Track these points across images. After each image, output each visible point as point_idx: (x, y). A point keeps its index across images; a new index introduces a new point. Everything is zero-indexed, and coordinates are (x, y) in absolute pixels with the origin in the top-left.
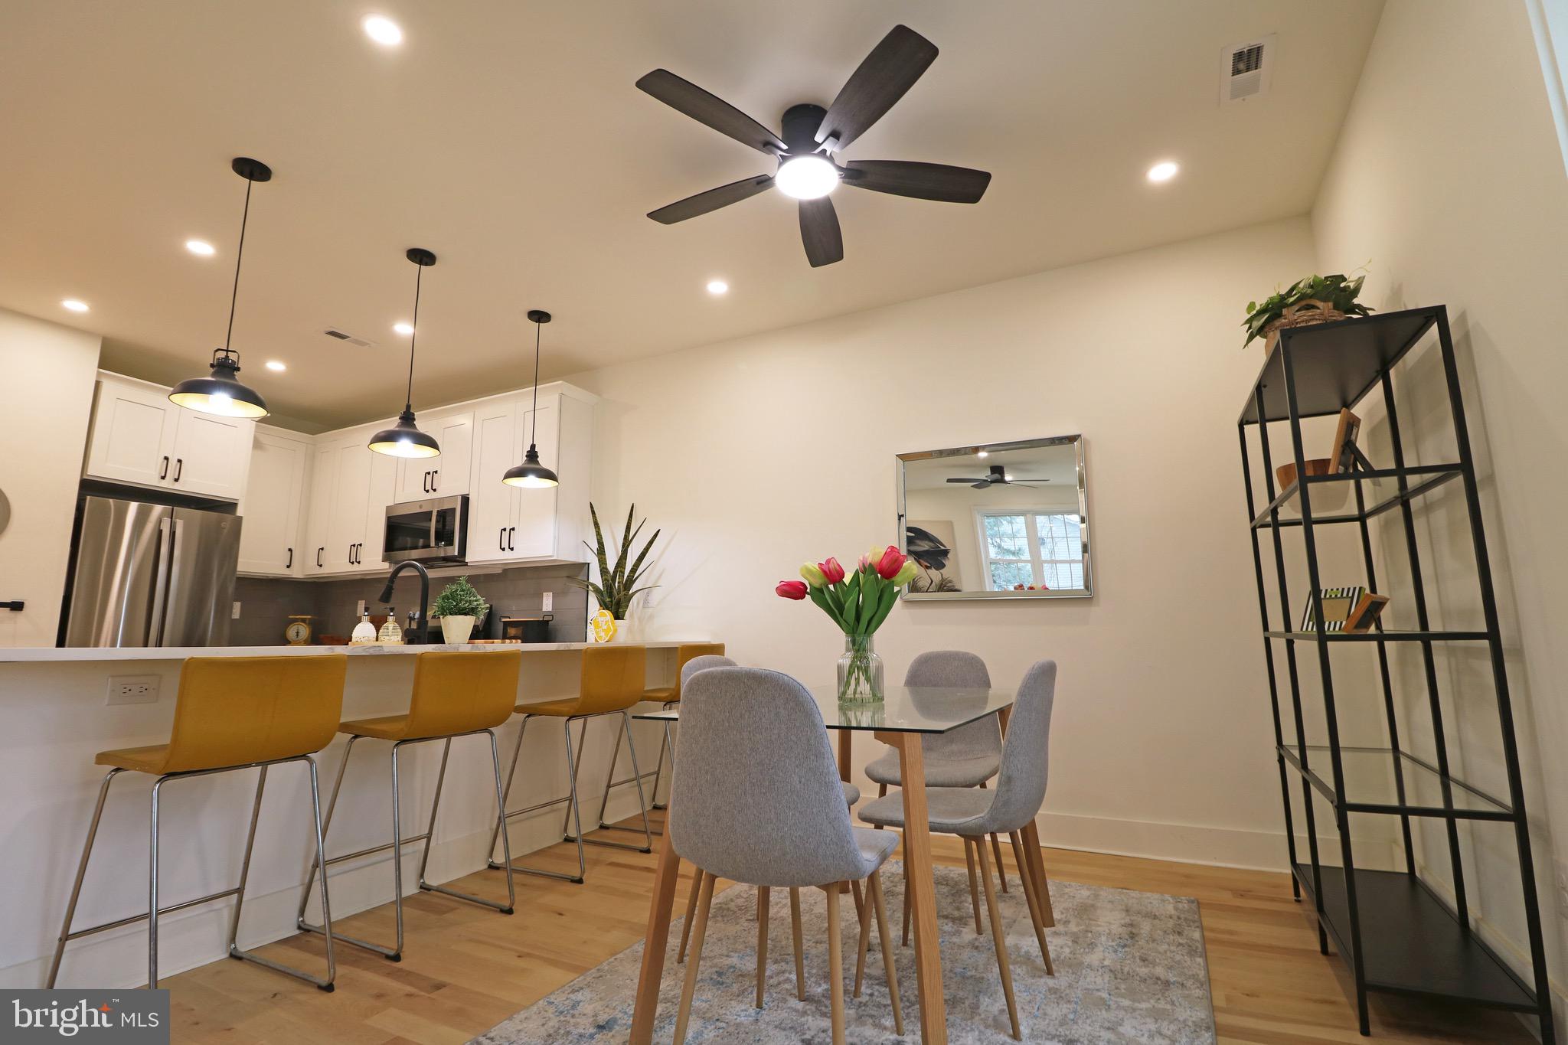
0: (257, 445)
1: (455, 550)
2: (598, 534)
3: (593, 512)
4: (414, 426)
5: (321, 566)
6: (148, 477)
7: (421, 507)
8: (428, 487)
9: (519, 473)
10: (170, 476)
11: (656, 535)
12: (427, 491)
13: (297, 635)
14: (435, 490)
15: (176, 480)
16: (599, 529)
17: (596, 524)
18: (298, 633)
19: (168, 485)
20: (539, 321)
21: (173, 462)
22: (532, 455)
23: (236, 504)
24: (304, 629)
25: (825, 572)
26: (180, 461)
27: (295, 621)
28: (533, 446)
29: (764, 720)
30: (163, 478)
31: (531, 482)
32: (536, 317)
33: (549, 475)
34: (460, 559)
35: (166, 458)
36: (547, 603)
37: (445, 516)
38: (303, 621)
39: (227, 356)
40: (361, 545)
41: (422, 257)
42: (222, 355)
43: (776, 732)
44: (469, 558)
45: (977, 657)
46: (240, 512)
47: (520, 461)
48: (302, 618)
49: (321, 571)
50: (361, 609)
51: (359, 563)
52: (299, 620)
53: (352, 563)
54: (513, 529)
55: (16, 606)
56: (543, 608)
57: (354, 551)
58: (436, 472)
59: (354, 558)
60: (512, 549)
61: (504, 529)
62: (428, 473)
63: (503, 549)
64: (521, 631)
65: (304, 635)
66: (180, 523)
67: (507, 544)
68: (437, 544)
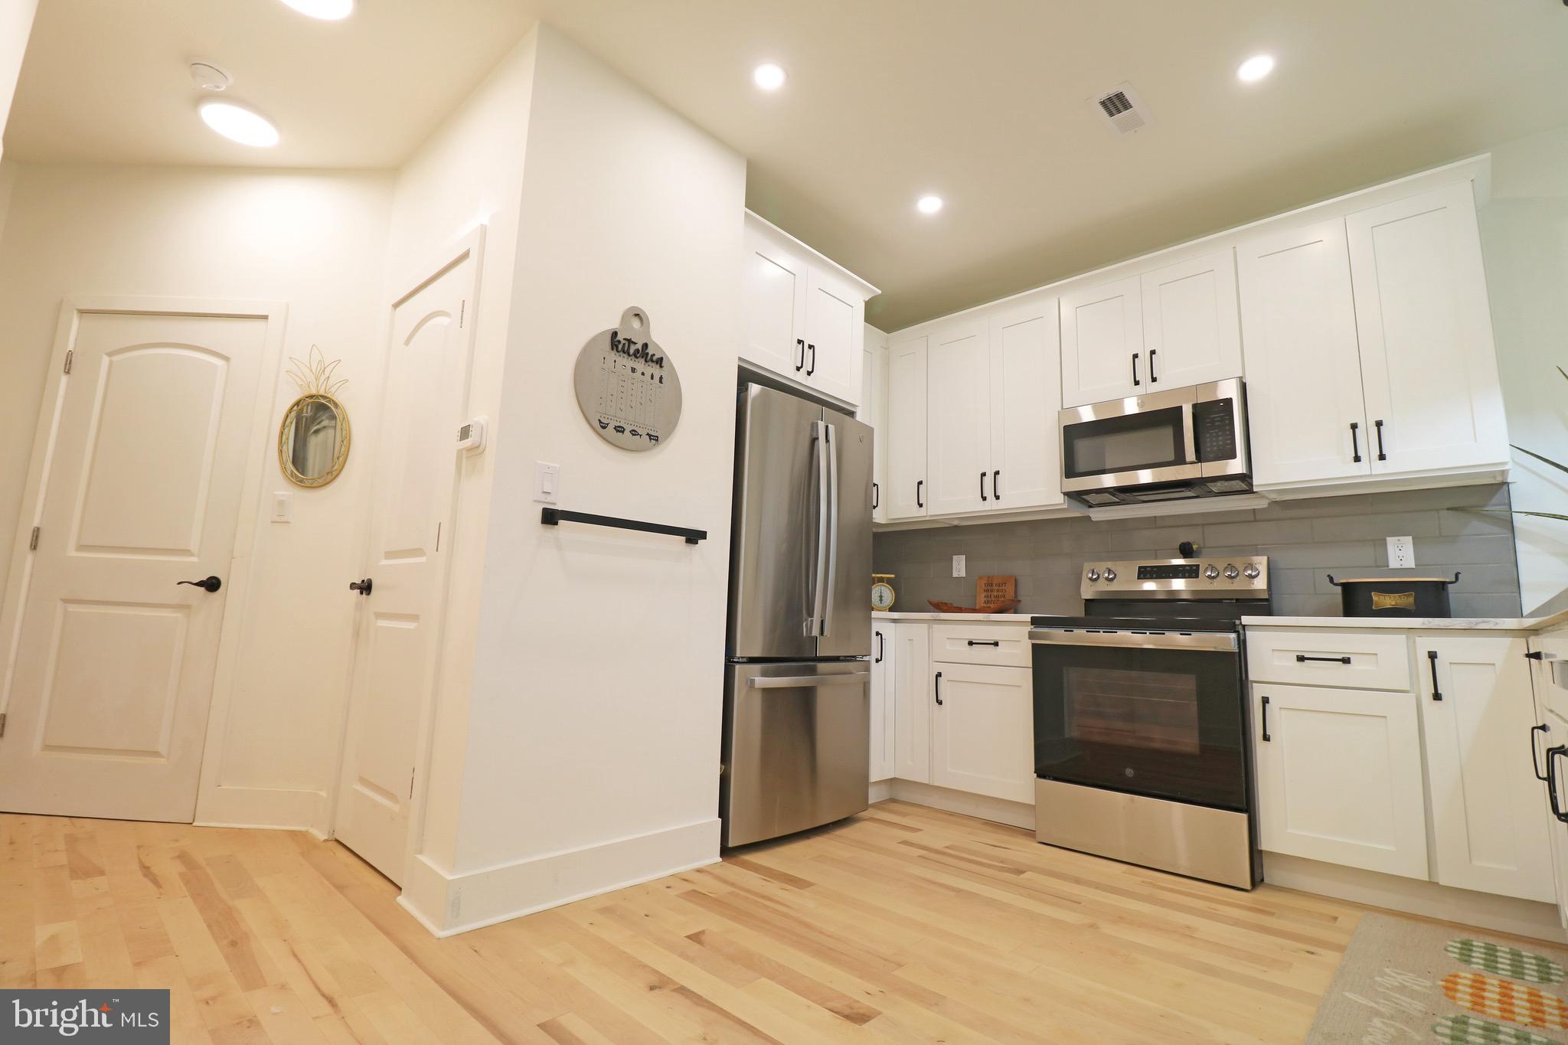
5: (921, 505)
6: (784, 367)
8: (1141, 377)
10: (806, 366)
12: (1135, 384)
13: (881, 600)
14: (1152, 381)
15: (809, 373)
18: (881, 597)
19: (800, 379)
21: (806, 349)
23: (855, 414)
24: (889, 591)
26: (813, 348)
27: (874, 581)
30: (798, 369)
34: (1244, 482)
35: (802, 343)
36: (1401, 553)
37: (1207, 411)
38: (889, 581)
44: (1258, 480)
48: (884, 577)
49: (922, 512)
50: (959, 567)
51: (997, 498)
52: (881, 580)
53: (984, 499)
54: (1379, 424)
55: (694, 537)
56: (1394, 563)
57: (990, 482)
58: (1153, 352)
59: (989, 492)
60: (1382, 457)
61: (1354, 427)
62: (1135, 356)
63: (1357, 459)
64: (1411, 600)
65: (889, 601)
66: (831, 428)
67: (1368, 447)
68: (1200, 458)
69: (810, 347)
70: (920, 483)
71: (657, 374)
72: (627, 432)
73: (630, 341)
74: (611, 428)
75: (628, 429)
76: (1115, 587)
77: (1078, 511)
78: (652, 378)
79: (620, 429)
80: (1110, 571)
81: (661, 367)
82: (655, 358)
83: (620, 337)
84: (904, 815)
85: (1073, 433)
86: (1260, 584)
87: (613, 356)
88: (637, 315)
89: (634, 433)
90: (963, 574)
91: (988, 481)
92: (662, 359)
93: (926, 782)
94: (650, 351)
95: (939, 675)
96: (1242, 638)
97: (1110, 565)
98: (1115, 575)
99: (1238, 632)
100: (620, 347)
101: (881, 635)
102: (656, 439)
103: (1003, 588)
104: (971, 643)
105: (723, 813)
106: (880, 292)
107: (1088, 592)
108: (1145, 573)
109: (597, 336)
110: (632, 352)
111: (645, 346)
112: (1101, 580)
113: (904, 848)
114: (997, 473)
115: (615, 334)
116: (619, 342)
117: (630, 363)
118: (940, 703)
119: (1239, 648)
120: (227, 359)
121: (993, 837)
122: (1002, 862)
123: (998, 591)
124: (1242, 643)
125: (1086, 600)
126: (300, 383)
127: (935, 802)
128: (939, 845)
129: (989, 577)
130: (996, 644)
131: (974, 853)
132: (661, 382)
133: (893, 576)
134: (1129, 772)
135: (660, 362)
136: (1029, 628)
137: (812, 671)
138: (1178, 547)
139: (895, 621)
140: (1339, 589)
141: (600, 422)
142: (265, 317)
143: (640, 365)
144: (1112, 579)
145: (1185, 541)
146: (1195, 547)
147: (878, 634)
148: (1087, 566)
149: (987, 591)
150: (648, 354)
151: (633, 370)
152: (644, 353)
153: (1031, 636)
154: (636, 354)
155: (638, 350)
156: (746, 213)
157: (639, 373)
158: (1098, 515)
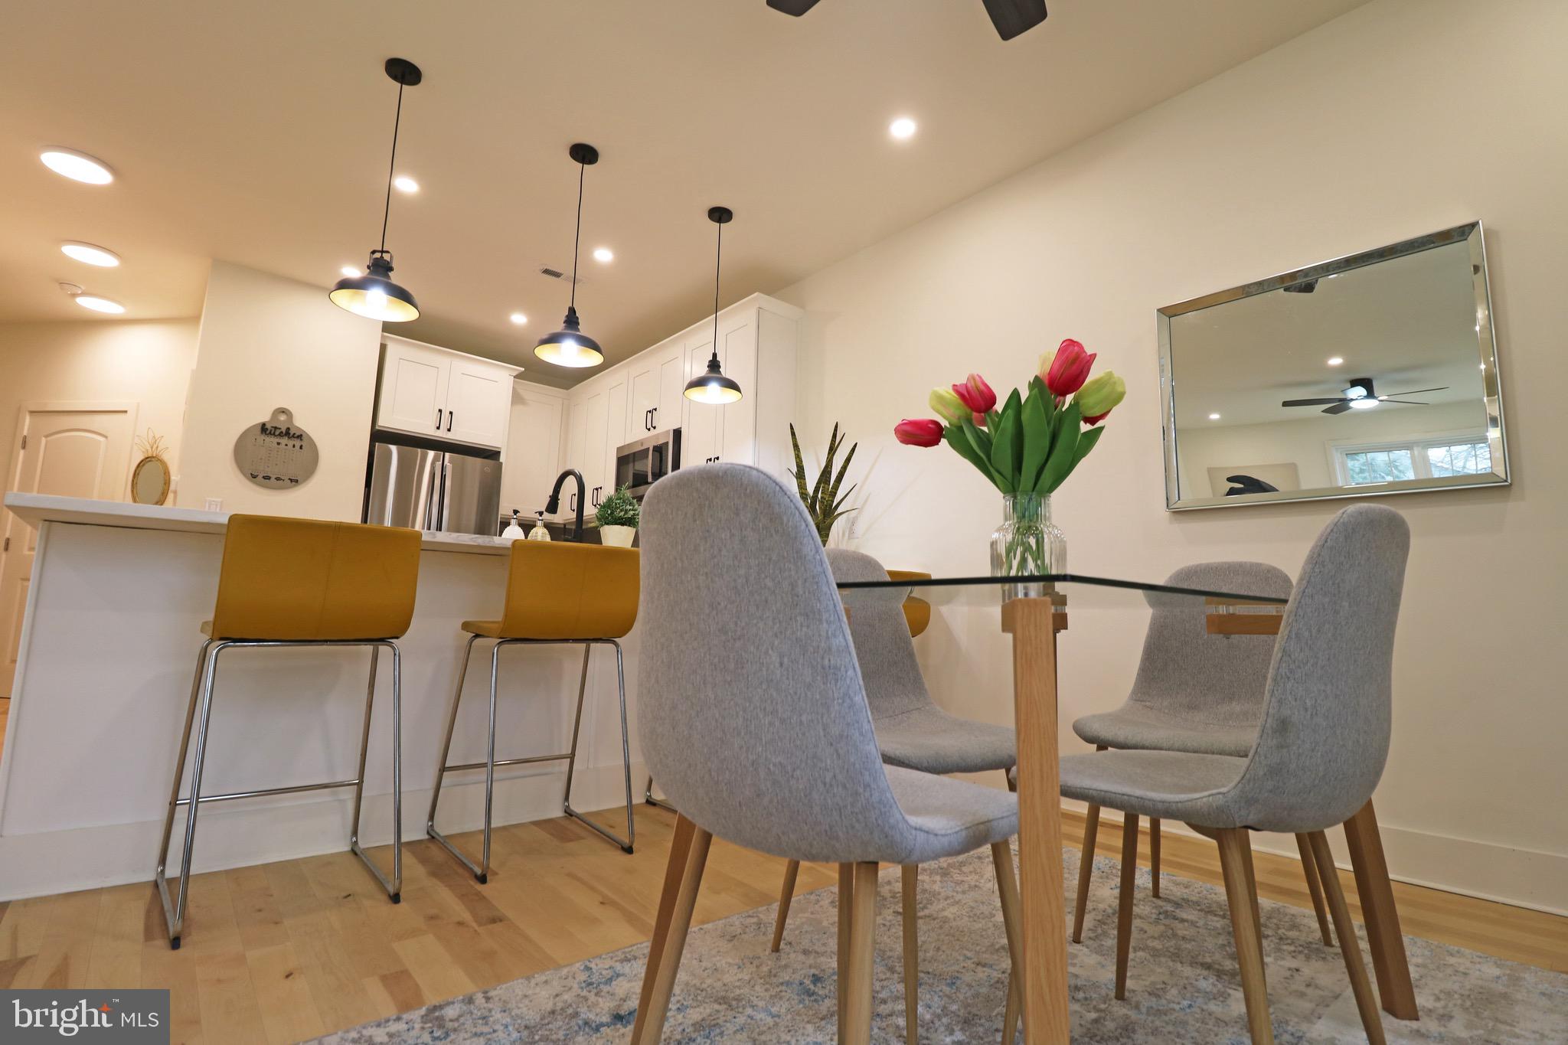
0: (517, 399)
2: (798, 457)
3: (793, 434)
4: (578, 330)
6: (425, 428)
7: (642, 445)
8: (649, 426)
9: (700, 383)
10: (444, 425)
11: (853, 450)
12: (649, 430)
14: (655, 428)
15: (449, 430)
16: (799, 451)
17: (796, 446)
19: (442, 435)
20: (720, 221)
21: (446, 415)
22: (714, 365)
23: (499, 452)
25: (962, 396)
26: (451, 413)
28: (715, 355)
29: (724, 552)
30: (438, 428)
31: (714, 393)
32: (717, 215)
33: (731, 385)
35: (440, 411)
37: (660, 450)
39: (382, 257)
40: (601, 488)
41: (584, 154)
42: (378, 255)
43: (742, 572)
45: (1275, 569)
46: (502, 459)
47: (702, 370)
54: (717, 459)
58: (654, 409)
61: (710, 460)
62: (648, 411)
71: (298, 443)
72: (273, 479)
73: (276, 428)
74: (261, 476)
75: (273, 477)
78: (294, 446)
79: (269, 478)
81: (301, 440)
82: (295, 436)
83: (268, 426)
87: (263, 437)
88: (283, 412)
89: (278, 479)
92: (301, 435)
94: (292, 432)
100: (268, 432)
102: (297, 481)
109: (251, 427)
110: (277, 433)
111: (288, 429)
115: (264, 425)
116: (267, 429)
117: (276, 440)
120: (106, 437)
126: (144, 450)
132: (301, 447)
135: (300, 437)
141: (252, 474)
142: (126, 412)
143: (284, 441)
150: (289, 434)
151: (279, 444)
152: (287, 433)
154: (281, 435)
155: (282, 432)
156: (381, 337)
157: (283, 446)
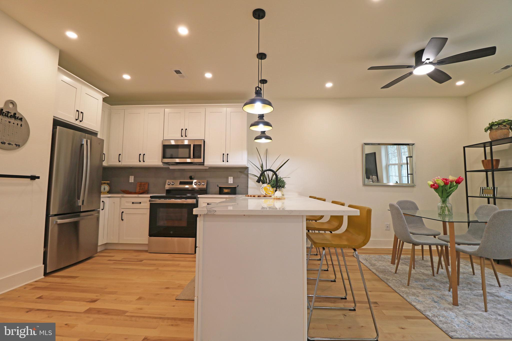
1: (201, 160)
3: (258, 151)
5: (120, 161)
6: (71, 119)
7: (183, 142)
8: (183, 135)
10: (79, 119)
13: (104, 190)
14: (187, 137)
15: (81, 121)
18: (105, 188)
19: (77, 123)
20: (263, 83)
23: (97, 133)
24: (107, 187)
27: (102, 184)
30: (76, 120)
31: (263, 140)
34: (203, 164)
35: (78, 111)
36: (231, 180)
38: (108, 184)
44: (206, 163)
46: (99, 136)
48: (106, 183)
49: (120, 164)
50: (132, 179)
51: (144, 161)
52: (105, 183)
53: (140, 161)
54: (228, 154)
55: (33, 178)
56: (229, 182)
57: (141, 157)
58: (186, 129)
59: (141, 160)
60: (227, 161)
61: (223, 154)
62: (182, 129)
63: (223, 161)
64: (230, 190)
65: (107, 190)
66: (89, 141)
67: (225, 159)
68: (194, 157)
69: (81, 112)
70: (120, 155)
71: (19, 123)
73: (8, 112)
75: (7, 143)
76: (174, 186)
77: (166, 166)
78: (17, 125)
79: (4, 143)
80: (173, 182)
81: (21, 121)
82: (18, 118)
83: (3, 110)
84: (109, 253)
85: (166, 147)
86: (205, 187)
87: (1, 117)
88: (11, 103)
89: (9, 144)
90: (133, 181)
91: (142, 156)
93: (117, 242)
94: (17, 115)
95: (123, 212)
96: (197, 200)
97: (172, 181)
98: (174, 183)
99: (197, 199)
100: (3, 114)
101: (104, 202)
102: (18, 146)
103: (145, 186)
104: (133, 203)
105: (45, 262)
106: (108, 96)
107: (167, 187)
108: (181, 183)
110: (9, 116)
111: (15, 114)
112: (171, 185)
113: (109, 262)
114: (144, 154)
116: (3, 112)
117: (8, 120)
118: (122, 220)
119: (196, 202)
121: (135, 254)
122: (138, 260)
123: (143, 186)
124: (197, 201)
125: (167, 190)
127: (121, 248)
128: (120, 259)
129: (141, 182)
130: (140, 203)
131: (130, 259)
132: (21, 126)
133: (109, 182)
134: (171, 232)
135: (21, 119)
136: (149, 199)
137: (79, 216)
138: (189, 176)
139: (109, 197)
140: (219, 188)
143: (12, 120)
144: (173, 184)
145: (191, 175)
146: (193, 177)
147: (103, 201)
148: (167, 181)
149: (140, 186)
151: (9, 122)
152: (14, 116)
153: (150, 201)
154: (11, 117)
155: (12, 115)
156: (58, 68)
157: (12, 123)
158: (171, 167)
